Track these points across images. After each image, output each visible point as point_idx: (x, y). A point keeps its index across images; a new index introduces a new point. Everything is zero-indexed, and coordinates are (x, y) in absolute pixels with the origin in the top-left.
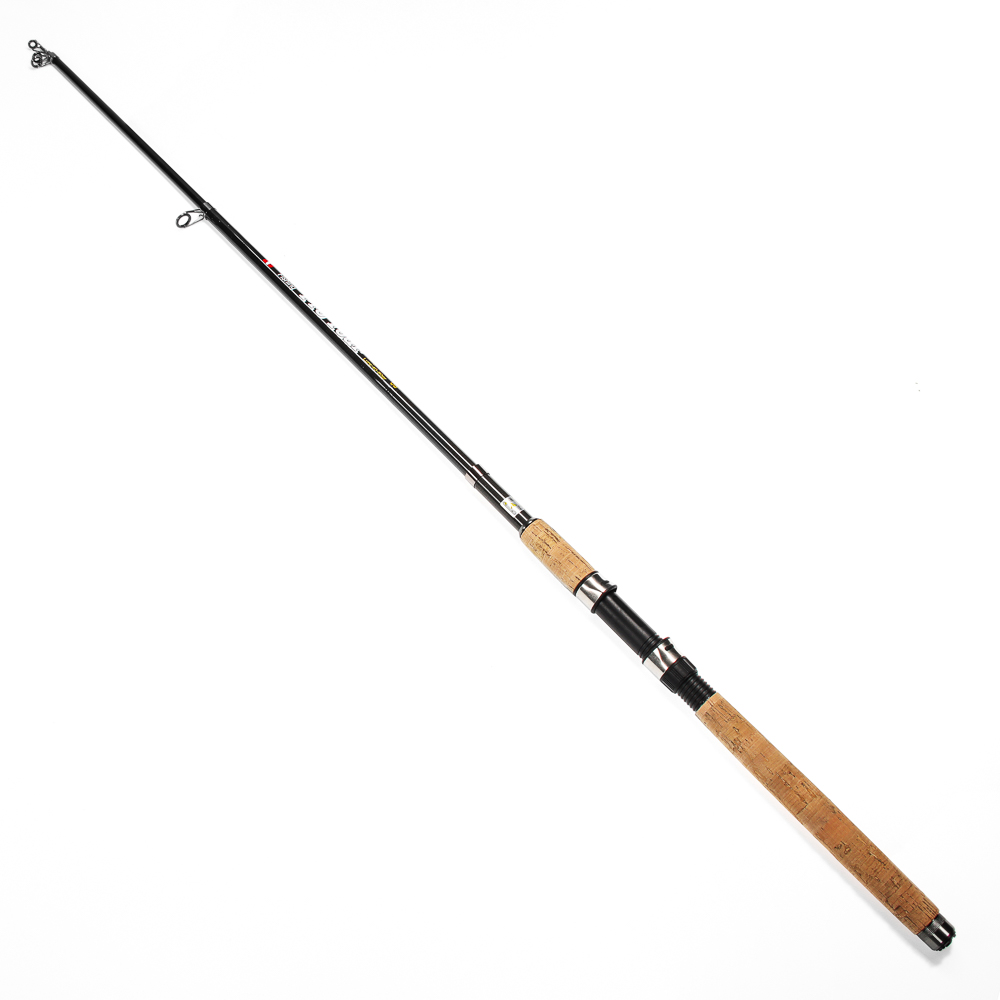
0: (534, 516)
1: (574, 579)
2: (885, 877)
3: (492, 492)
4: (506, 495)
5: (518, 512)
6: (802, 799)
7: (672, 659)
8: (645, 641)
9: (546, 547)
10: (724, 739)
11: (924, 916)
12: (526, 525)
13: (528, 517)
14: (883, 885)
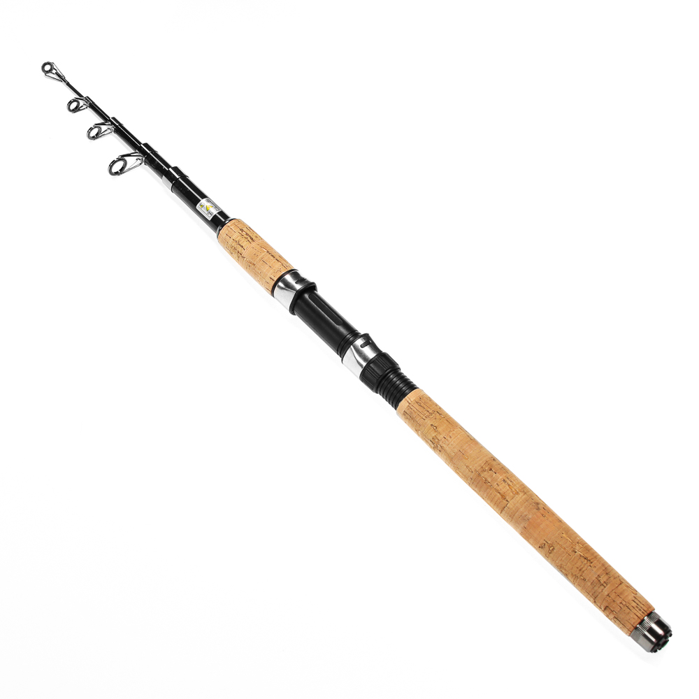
0: (231, 216)
1: (269, 280)
2: (592, 574)
3: (189, 193)
4: (203, 196)
5: (215, 212)
6: (503, 497)
7: (370, 354)
8: (343, 337)
9: (240, 249)
10: (424, 437)
11: (632, 615)
12: (223, 224)
13: (226, 217)
14: (589, 584)
